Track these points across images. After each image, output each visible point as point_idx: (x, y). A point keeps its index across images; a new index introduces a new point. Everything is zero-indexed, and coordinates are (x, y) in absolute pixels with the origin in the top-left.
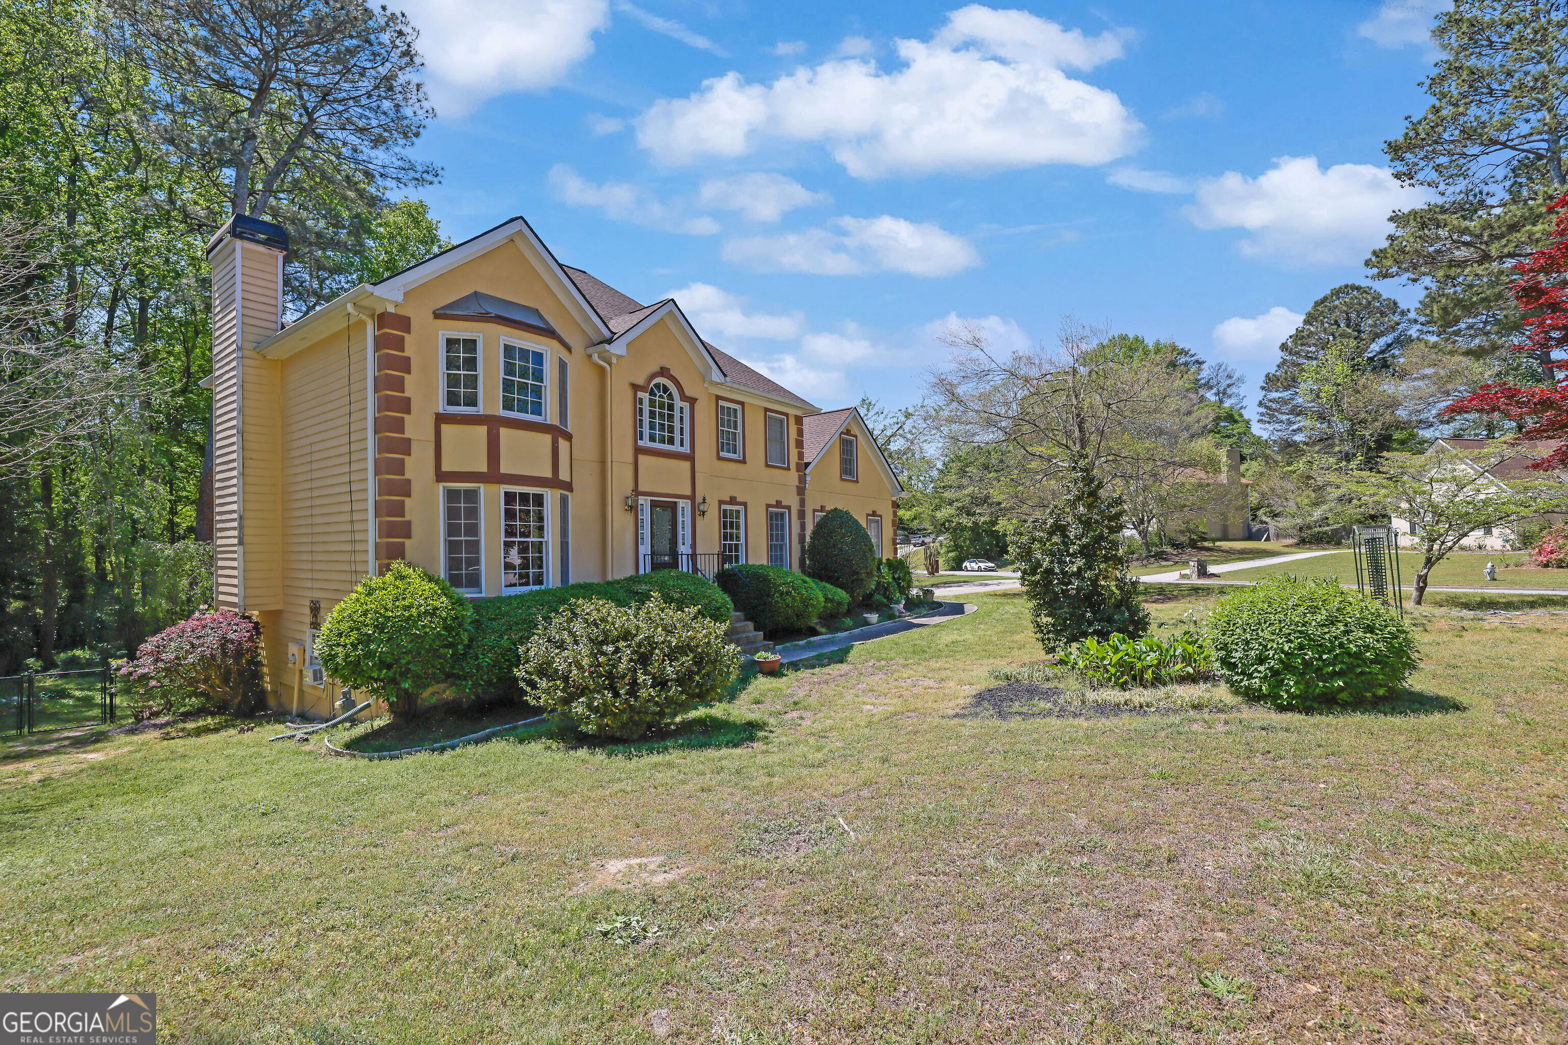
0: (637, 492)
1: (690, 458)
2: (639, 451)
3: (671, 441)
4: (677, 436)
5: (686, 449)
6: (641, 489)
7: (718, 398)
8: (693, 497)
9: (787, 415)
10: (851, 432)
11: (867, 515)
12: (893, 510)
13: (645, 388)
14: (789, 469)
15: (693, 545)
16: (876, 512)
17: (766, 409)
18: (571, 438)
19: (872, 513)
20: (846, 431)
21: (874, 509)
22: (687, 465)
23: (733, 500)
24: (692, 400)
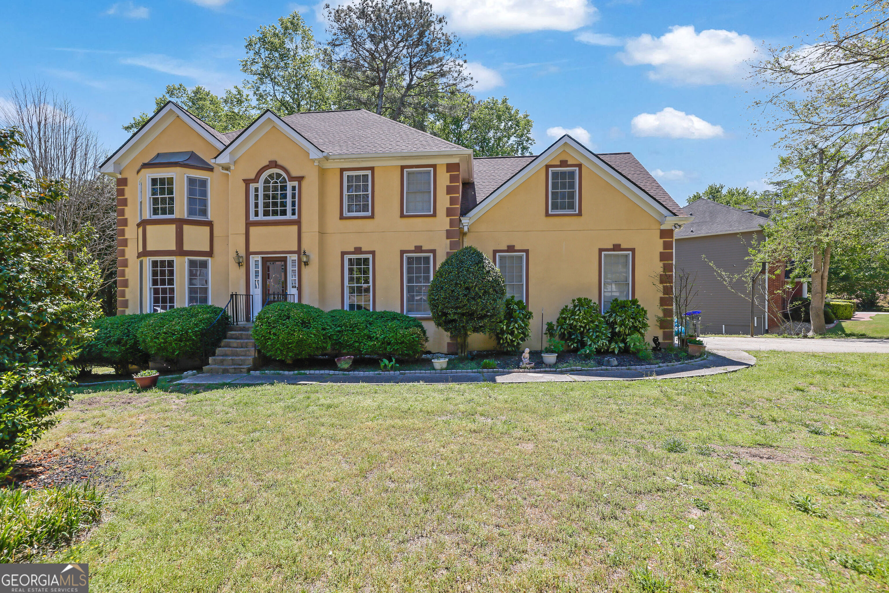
0: (248, 254)
1: (298, 223)
2: (249, 224)
3: (284, 213)
4: (289, 208)
5: (296, 217)
6: (252, 250)
7: (342, 170)
8: (299, 252)
9: (434, 166)
10: (569, 163)
11: (601, 250)
12: (662, 240)
13: (256, 180)
14: (434, 215)
15: (299, 289)
16: (620, 245)
17: (403, 168)
18: (210, 224)
19: (612, 247)
20: (559, 163)
21: (617, 242)
22: (295, 228)
23: (358, 250)
24: (300, 179)
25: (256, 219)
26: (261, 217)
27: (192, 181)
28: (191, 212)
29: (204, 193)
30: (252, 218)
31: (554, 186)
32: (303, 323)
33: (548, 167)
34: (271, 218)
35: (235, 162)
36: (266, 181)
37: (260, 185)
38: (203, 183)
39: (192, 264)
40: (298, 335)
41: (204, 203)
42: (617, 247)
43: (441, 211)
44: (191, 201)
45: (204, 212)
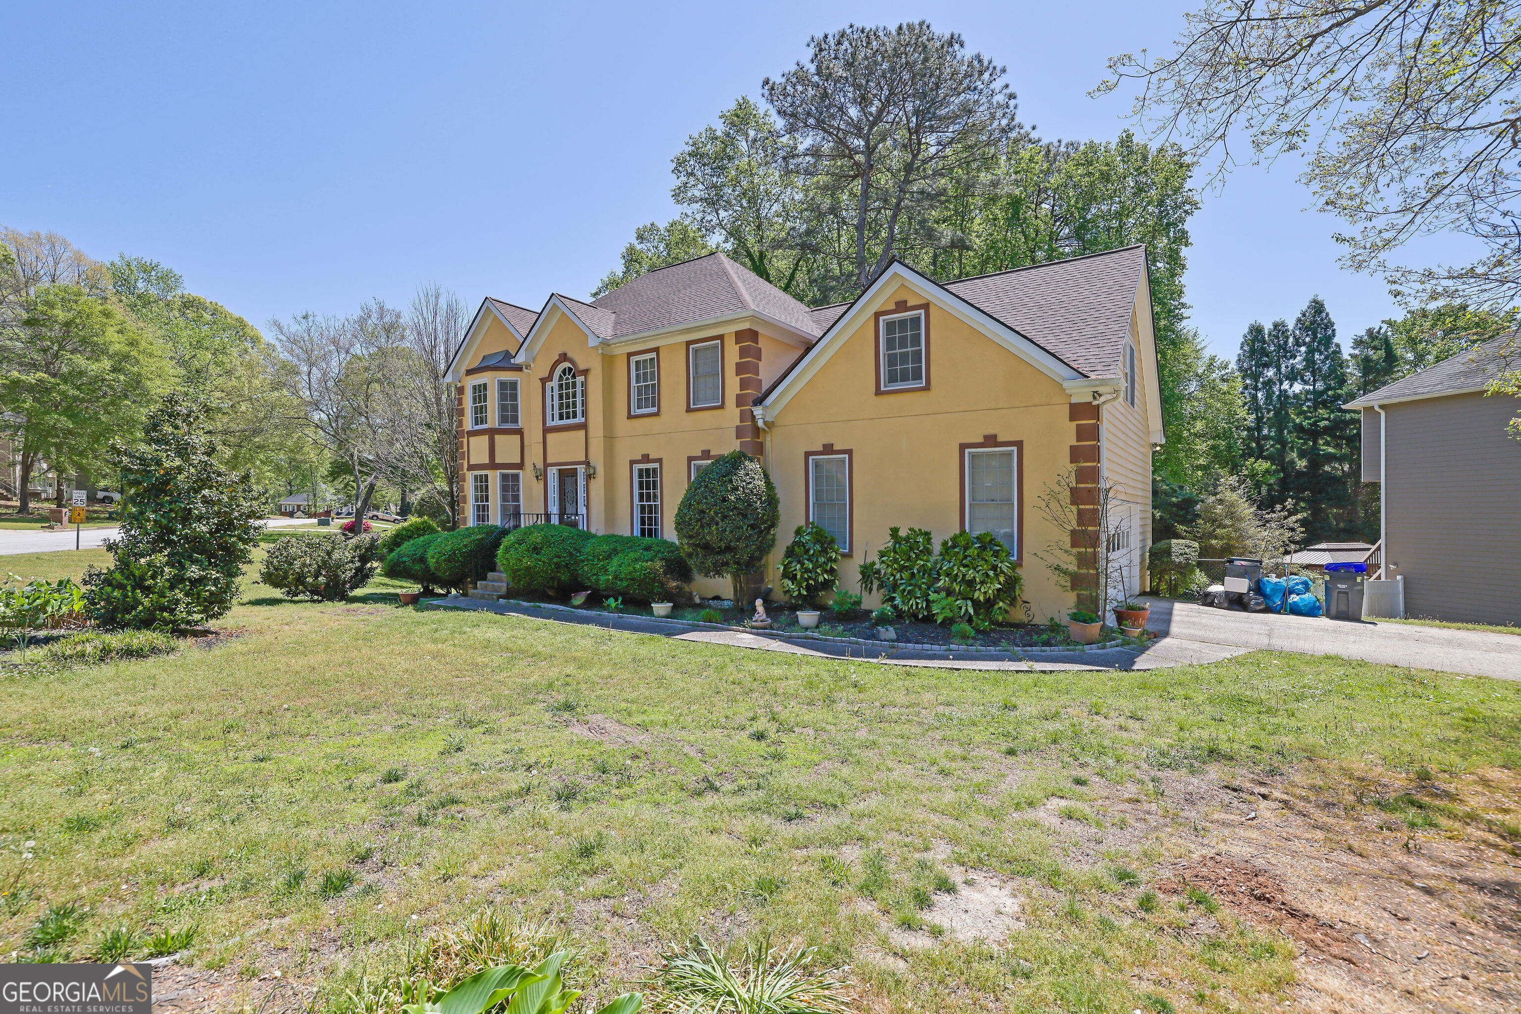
0: (546, 465)
1: (584, 426)
2: (546, 430)
3: (575, 415)
4: (578, 409)
5: (583, 419)
6: (549, 461)
7: (629, 355)
8: (587, 463)
9: (721, 337)
10: (909, 304)
11: (963, 447)
12: (1075, 423)
13: (550, 378)
14: (722, 407)
15: (587, 507)
16: (995, 436)
17: (689, 343)
18: (520, 432)
19: (981, 440)
20: (893, 307)
21: (990, 431)
22: (583, 432)
23: (646, 458)
24: (585, 372)
25: (553, 424)
26: (557, 422)
27: (503, 385)
28: (504, 419)
29: (514, 397)
30: (550, 423)
31: (890, 344)
32: (535, 548)
33: (877, 315)
34: (565, 422)
35: (534, 359)
36: (561, 378)
37: (555, 383)
38: (514, 385)
39: (504, 477)
40: (527, 562)
41: (515, 408)
42: (991, 440)
43: (731, 401)
44: (503, 408)
45: (515, 420)
